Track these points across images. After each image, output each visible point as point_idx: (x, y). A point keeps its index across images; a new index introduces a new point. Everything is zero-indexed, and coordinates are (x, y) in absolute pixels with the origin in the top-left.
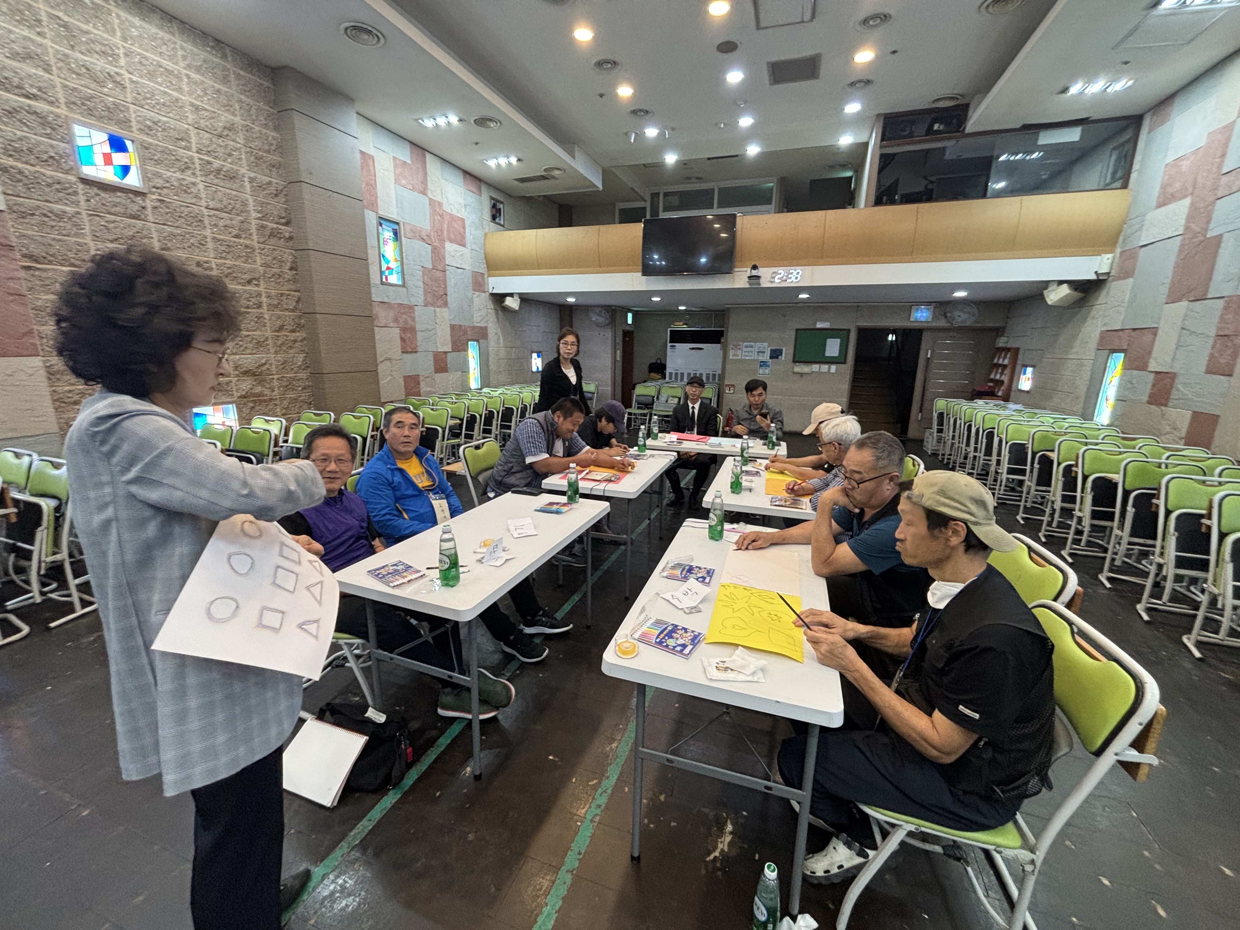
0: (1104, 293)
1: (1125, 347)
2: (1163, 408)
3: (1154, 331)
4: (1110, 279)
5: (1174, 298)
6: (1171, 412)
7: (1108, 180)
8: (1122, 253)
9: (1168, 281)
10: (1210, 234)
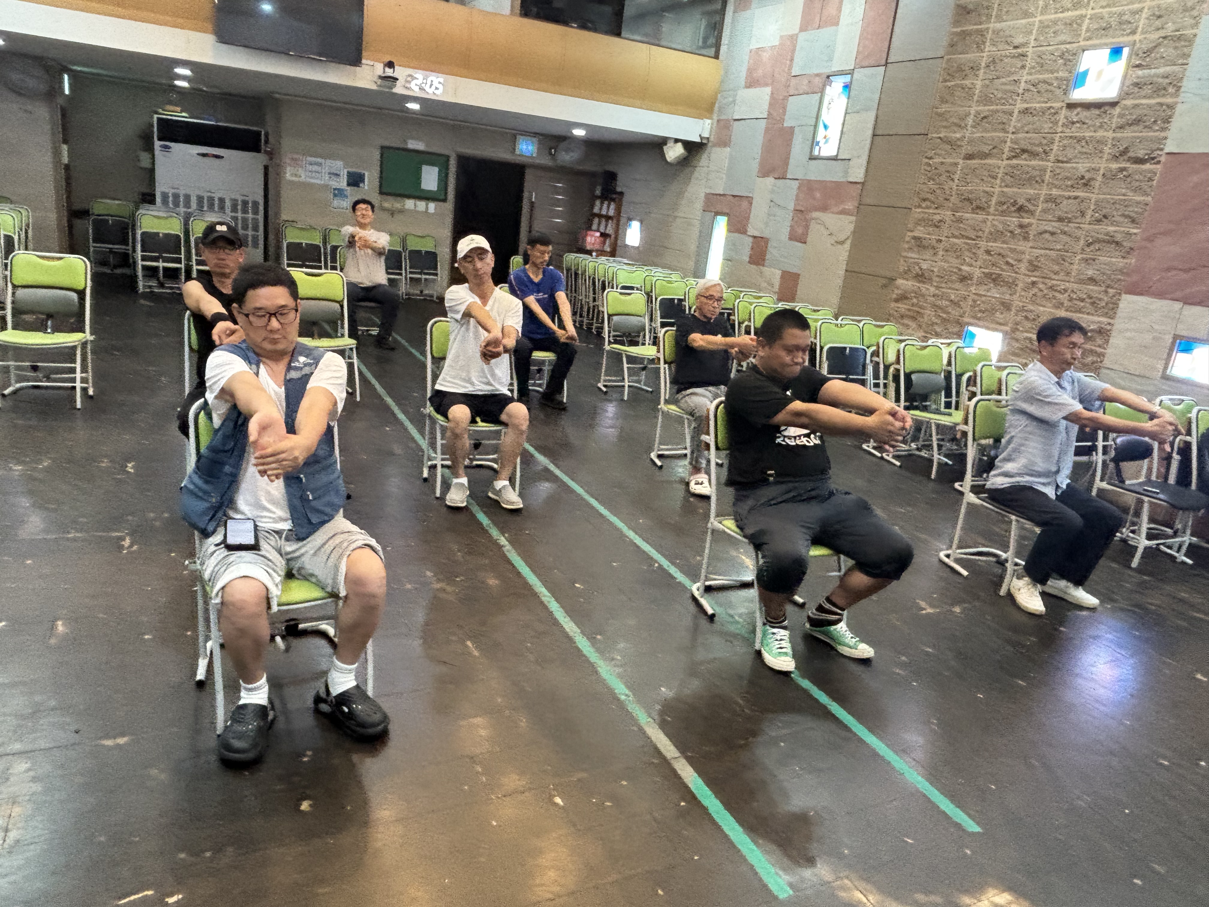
0: (705, 156)
1: (727, 211)
2: (761, 267)
3: (749, 199)
4: (710, 144)
5: (765, 172)
6: (767, 270)
7: (700, 44)
8: (718, 121)
9: (758, 156)
10: (785, 125)
